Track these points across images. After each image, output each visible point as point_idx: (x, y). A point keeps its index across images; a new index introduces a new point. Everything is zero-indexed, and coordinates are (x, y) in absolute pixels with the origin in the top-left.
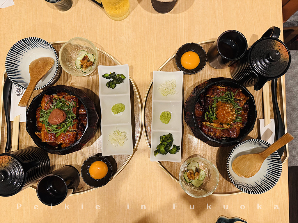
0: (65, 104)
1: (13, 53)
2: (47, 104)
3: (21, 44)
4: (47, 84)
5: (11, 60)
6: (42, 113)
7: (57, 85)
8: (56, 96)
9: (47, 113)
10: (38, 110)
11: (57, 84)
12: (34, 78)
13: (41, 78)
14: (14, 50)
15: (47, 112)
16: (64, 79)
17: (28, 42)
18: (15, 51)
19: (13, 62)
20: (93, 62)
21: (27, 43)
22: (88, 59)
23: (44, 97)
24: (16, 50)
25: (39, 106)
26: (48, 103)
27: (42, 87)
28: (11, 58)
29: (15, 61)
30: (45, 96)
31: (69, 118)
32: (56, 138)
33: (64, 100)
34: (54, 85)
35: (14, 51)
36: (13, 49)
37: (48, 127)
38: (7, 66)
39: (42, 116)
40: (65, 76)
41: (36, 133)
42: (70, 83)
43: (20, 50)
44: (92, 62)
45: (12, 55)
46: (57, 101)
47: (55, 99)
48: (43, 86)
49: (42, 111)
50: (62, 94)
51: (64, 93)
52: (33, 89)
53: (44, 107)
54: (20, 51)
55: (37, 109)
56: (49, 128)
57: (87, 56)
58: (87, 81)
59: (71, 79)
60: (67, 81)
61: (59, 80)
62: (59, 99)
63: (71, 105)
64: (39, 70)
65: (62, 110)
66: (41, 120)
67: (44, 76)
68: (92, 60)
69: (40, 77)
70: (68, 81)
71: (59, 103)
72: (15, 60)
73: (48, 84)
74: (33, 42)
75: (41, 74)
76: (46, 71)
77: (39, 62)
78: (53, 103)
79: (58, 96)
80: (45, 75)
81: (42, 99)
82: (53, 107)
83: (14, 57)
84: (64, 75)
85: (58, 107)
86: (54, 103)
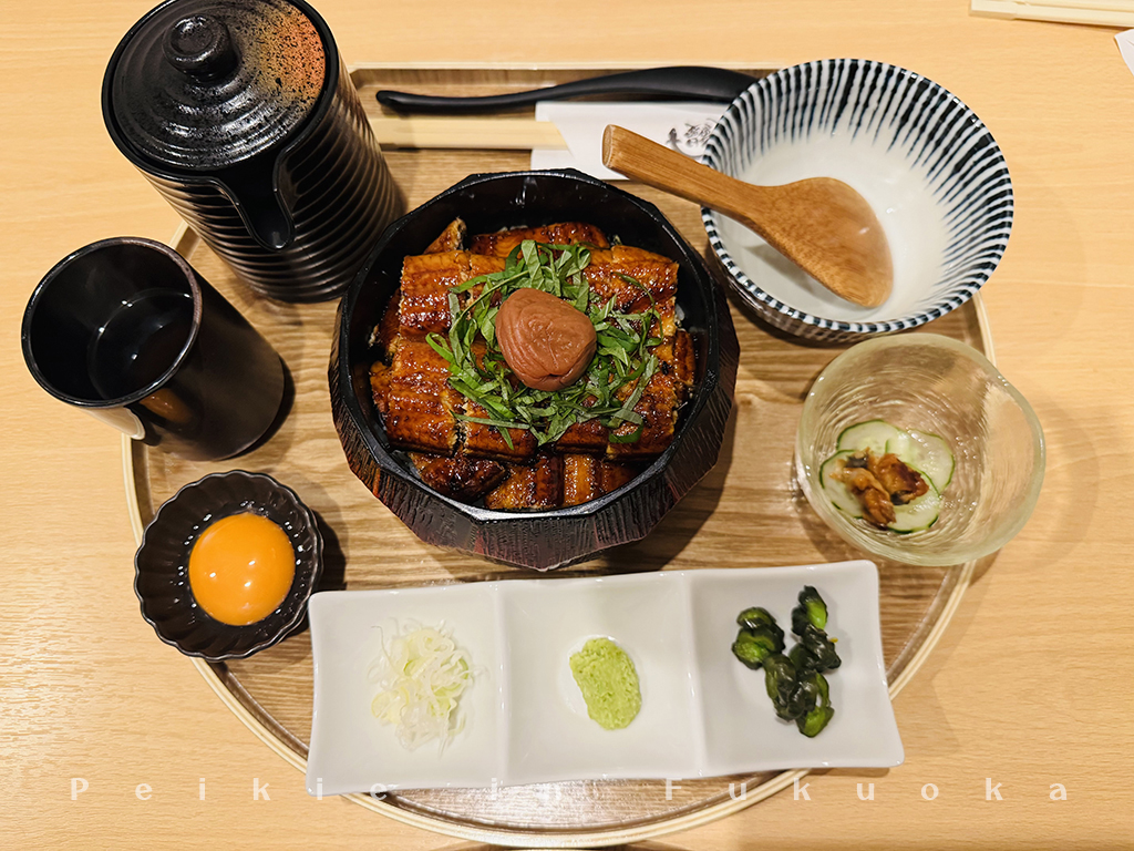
0: (626, 381)
1: (905, 95)
2: (624, 280)
3: (959, 134)
4: (740, 275)
5: (862, 85)
6: (566, 256)
7: (736, 326)
8: (668, 328)
9: (566, 281)
10: (590, 234)
11: (742, 327)
12: (773, 203)
13: (772, 242)
14: (923, 98)
15: (577, 280)
16: (772, 361)
17: (976, 163)
18: (919, 106)
19: (852, 99)
20: (890, 525)
21: (970, 163)
22: (906, 497)
23: (664, 259)
24: (923, 110)
25: (612, 239)
26: (627, 283)
27: (719, 245)
28: (873, 87)
29: (860, 107)
30: (667, 265)
31: (537, 405)
32: (418, 333)
33: (649, 373)
34: (733, 311)
35: (916, 99)
36: (927, 93)
37: (487, 289)
38: (832, 67)
39: (548, 253)
40: (790, 368)
41: (456, 228)
42: (751, 396)
43: (923, 129)
44: (891, 519)
45: (894, 91)
46: (638, 330)
47: (654, 319)
48: (725, 256)
49: (582, 254)
50: (682, 357)
51: (690, 367)
52: (711, 198)
53: (604, 264)
54: (917, 130)
55: (594, 229)
56: (480, 293)
57: (924, 489)
58: (771, 485)
59: (775, 400)
60: (763, 376)
61: (763, 333)
62: (651, 343)
63: (620, 414)
64: (821, 230)
65: (589, 363)
66: (528, 248)
67: (787, 254)
68: (903, 518)
69: (777, 237)
70: (759, 384)
71: (630, 347)
72: (866, 105)
73: (743, 281)
74: (977, 189)
75: (799, 237)
76: (819, 266)
77: (863, 226)
78: (627, 311)
79: (673, 340)
80: (794, 260)
81: (650, 251)
82: (605, 311)
83: (879, 101)
84: (792, 363)
85: (604, 340)
86: (630, 317)
